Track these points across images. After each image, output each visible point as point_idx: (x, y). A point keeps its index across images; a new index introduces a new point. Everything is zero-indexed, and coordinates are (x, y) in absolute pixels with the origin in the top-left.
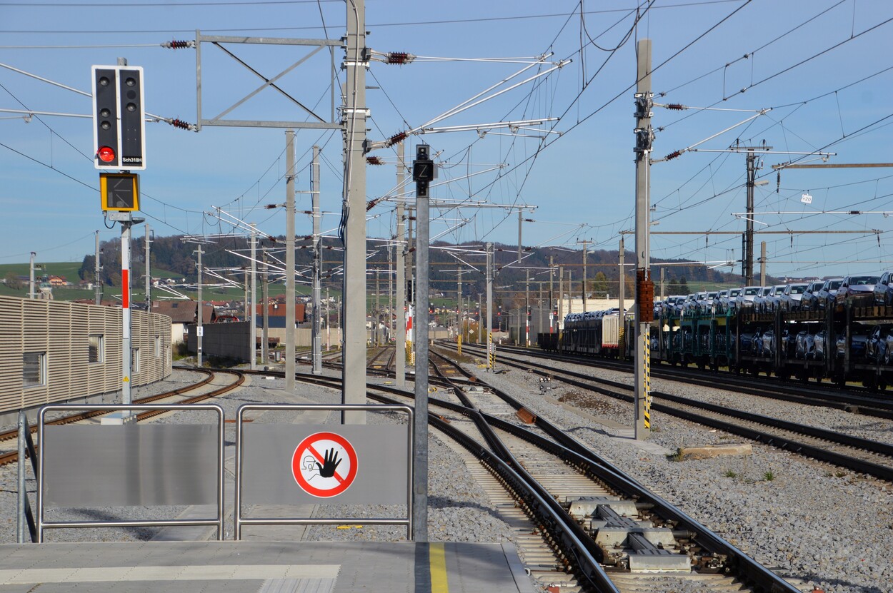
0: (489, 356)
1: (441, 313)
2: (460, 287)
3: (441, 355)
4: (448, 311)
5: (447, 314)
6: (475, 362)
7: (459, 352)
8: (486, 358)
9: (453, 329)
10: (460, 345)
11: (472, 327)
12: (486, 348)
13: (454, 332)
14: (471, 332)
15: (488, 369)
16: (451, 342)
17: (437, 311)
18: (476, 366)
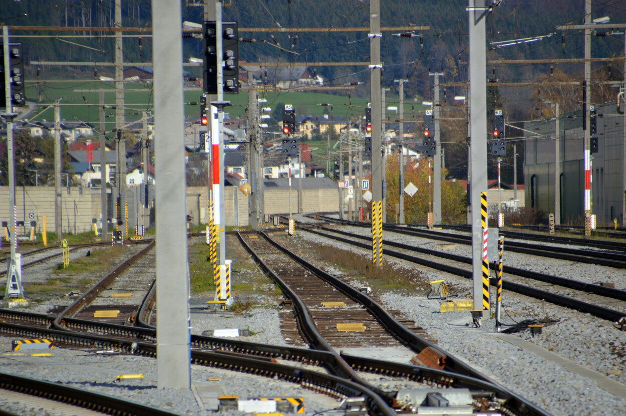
0: (478, 269)
1: (317, 137)
2: (375, 48)
3: (317, 265)
4: (338, 128)
5: (334, 137)
6: (429, 291)
7: (377, 256)
8: (469, 275)
9: (353, 182)
10: (378, 232)
11: (413, 175)
12: (468, 241)
13: (359, 191)
14: (411, 189)
15: (477, 315)
16: (349, 223)
17: (306, 129)
18: (435, 304)
